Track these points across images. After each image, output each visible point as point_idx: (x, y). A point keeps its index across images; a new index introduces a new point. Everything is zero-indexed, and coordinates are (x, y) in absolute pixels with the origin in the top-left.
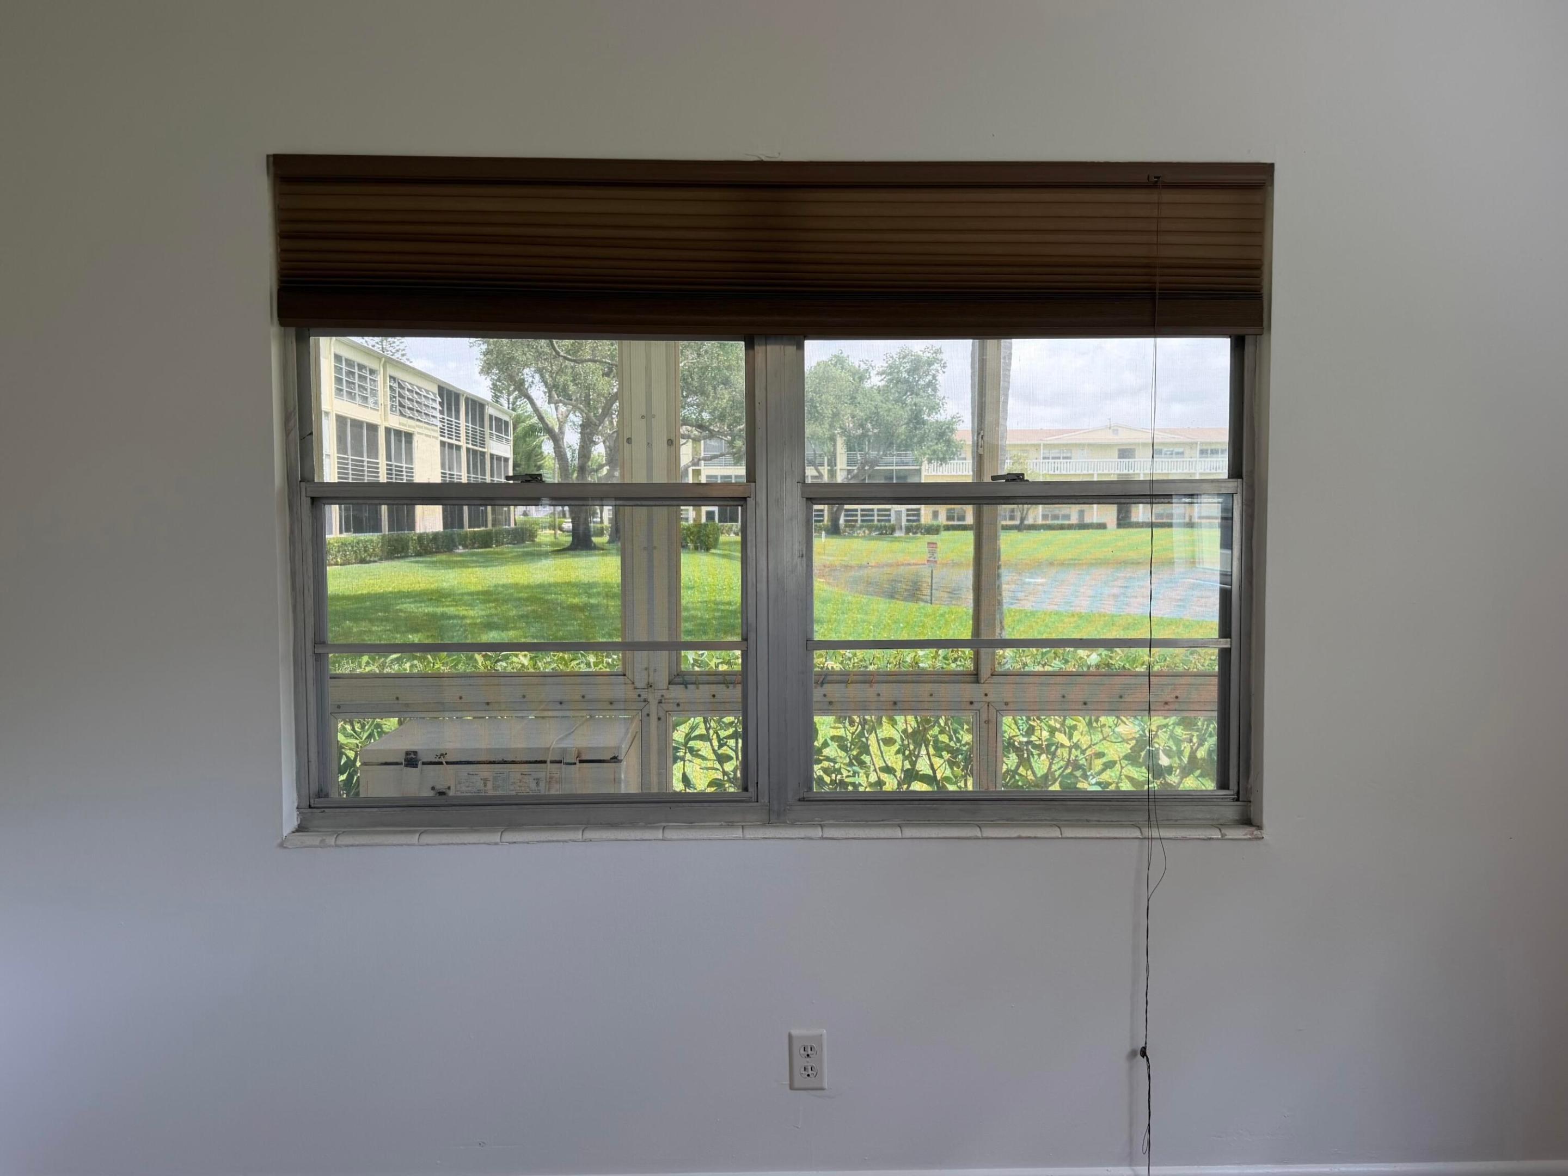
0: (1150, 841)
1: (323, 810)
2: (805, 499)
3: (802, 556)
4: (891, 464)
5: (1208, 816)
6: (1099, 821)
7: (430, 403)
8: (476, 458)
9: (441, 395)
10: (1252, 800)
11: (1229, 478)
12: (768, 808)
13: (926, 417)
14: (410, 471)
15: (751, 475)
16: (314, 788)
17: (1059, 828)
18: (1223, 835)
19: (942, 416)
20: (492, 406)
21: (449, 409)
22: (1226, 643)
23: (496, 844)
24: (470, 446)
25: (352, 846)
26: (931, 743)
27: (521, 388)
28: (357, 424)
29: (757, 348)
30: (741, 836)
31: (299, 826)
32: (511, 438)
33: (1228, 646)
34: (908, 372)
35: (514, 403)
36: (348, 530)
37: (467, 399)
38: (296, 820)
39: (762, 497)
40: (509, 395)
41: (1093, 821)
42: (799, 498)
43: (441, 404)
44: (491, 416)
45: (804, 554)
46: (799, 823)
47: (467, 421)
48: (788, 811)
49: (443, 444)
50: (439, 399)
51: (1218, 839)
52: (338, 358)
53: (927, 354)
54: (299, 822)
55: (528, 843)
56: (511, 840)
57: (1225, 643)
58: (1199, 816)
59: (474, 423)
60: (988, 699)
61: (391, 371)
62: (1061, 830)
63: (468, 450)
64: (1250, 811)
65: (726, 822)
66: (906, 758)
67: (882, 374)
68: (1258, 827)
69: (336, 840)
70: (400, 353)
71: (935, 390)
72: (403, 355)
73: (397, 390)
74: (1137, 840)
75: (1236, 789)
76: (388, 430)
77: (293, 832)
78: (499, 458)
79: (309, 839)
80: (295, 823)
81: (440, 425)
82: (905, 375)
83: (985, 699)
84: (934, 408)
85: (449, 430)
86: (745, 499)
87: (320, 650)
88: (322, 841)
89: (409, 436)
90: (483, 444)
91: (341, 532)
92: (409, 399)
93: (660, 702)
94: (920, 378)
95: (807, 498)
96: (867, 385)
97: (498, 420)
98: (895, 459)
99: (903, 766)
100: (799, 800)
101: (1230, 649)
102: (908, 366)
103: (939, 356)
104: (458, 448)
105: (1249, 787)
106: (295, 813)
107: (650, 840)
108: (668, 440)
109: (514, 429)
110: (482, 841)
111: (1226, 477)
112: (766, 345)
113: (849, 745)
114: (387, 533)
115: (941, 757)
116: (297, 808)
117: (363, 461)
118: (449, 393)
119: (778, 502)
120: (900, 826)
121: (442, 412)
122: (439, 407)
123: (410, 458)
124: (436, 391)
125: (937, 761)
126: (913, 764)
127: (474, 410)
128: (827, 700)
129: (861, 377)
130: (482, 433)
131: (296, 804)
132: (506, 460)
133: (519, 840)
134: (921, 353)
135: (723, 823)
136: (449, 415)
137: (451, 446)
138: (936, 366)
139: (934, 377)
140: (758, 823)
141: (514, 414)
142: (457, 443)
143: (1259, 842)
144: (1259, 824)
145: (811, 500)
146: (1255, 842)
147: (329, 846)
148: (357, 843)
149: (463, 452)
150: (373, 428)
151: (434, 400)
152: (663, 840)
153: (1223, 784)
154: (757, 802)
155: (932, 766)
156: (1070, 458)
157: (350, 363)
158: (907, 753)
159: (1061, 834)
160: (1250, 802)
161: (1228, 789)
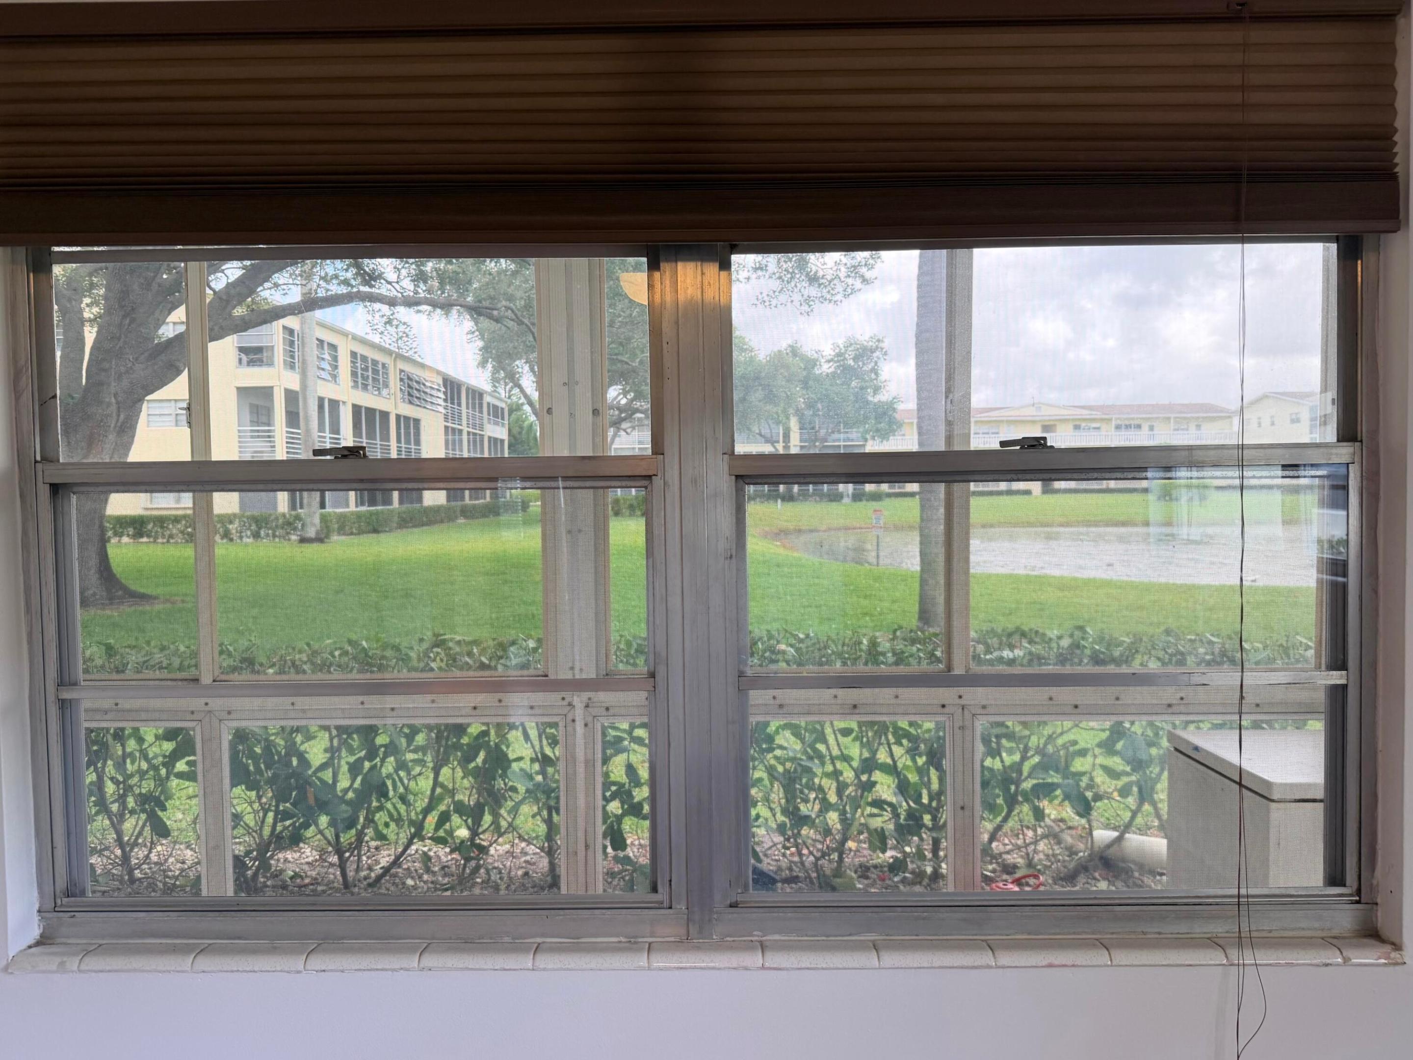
0: (1241, 968)
1: (73, 914)
2: (734, 477)
3: (731, 557)
4: (839, 440)
5: (1317, 925)
6: (1160, 933)
7: (434, 393)
8: (476, 439)
9: (445, 386)
10: (1379, 901)
11: (1338, 441)
12: (686, 917)
13: (870, 398)
14: (418, 451)
15: (658, 447)
16: (61, 884)
17: (1108, 950)
18: (1346, 960)
19: (883, 397)
20: (490, 394)
21: (452, 399)
22: (1341, 677)
23: (299, 972)
24: (470, 430)
25: (102, 971)
26: (891, 729)
27: (513, 378)
28: (371, 412)
29: (663, 265)
30: (647, 965)
31: (42, 936)
32: (506, 422)
33: (1343, 681)
34: (854, 359)
35: (510, 391)
36: (362, 504)
37: (468, 389)
38: (36, 926)
39: (672, 474)
40: (506, 386)
41: (1150, 933)
42: (726, 476)
43: (445, 393)
44: (489, 404)
45: (734, 554)
46: (732, 939)
47: (468, 408)
48: (714, 922)
49: (446, 428)
50: (443, 389)
51: (1338, 965)
52: (354, 354)
53: (871, 343)
54: (41, 931)
55: (342, 971)
56: (318, 968)
57: (1337, 678)
58: (1302, 925)
59: (474, 408)
60: (962, 702)
61: (401, 365)
62: (1110, 954)
63: (469, 433)
64: (1377, 917)
65: (626, 937)
66: (862, 745)
67: (829, 361)
68: (1393, 944)
69: (80, 963)
70: (413, 350)
71: (877, 374)
72: (415, 353)
73: (406, 381)
74: (1221, 967)
75: (1355, 886)
76: (398, 417)
77: (30, 947)
78: (496, 439)
79: (47, 960)
80: (35, 932)
81: (444, 411)
82: (851, 362)
83: (958, 701)
84: (877, 390)
85: (452, 416)
86: (649, 477)
87: (66, 695)
88: (62, 964)
89: (417, 422)
90: (482, 429)
91: (357, 506)
92: (416, 389)
93: (587, 706)
94: (864, 364)
95: (737, 476)
96: (817, 371)
97: (496, 407)
98: (842, 436)
99: (861, 754)
100: (731, 906)
101: (1346, 685)
102: (853, 354)
103: (881, 345)
104: (460, 431)
105: (1375, 882)
106: (36, 918)
107: (514, 970)
108: (593, 411)
109: (510, 415)
110: (279, 969)
111: (1335, 440)
112: (676, 261)
113: (803, 732)
114: (397, 506)
115: (901, 745)
116: (39, 911)
117: (376, 444)
118: (452, 383)
119: (696, 481)
120: (876, 947)
121: (445, 400)
122: (443, 396)
123: (418, 442)
124: (441, 382)
125: (898, 751)
126: (874, 753)
127: (474, 399)
128: (778, 702)
129: (812, 363)
130: (481, 419)
131: (37, 907)
132: (502, 441)
133: (330, 968)
134: (865, 343)
135: (623, 939)
136: (452, 403)
137: (453, 429)
138: (877, 354)
139: (876, 363)
140: (672, 939)
141: (509, 401)
142: (460, 427)
143: (1398, 968)
144: (1393, 940)
145: (742, 479)
146: (1391, 968)
147: (73, 972)
148: (108, 968)
149: (465, 437)
150: (385, 415)
151: (439, 390)
152: (533, 970)
153: (1335, 877)
154: (670, 908)
155: (892, 755)
156: (997, 433)
157: (364, 358)
158: (865, 740)
159: (1111, 960)
160: (1377, 904)
161: (1344, 885)
